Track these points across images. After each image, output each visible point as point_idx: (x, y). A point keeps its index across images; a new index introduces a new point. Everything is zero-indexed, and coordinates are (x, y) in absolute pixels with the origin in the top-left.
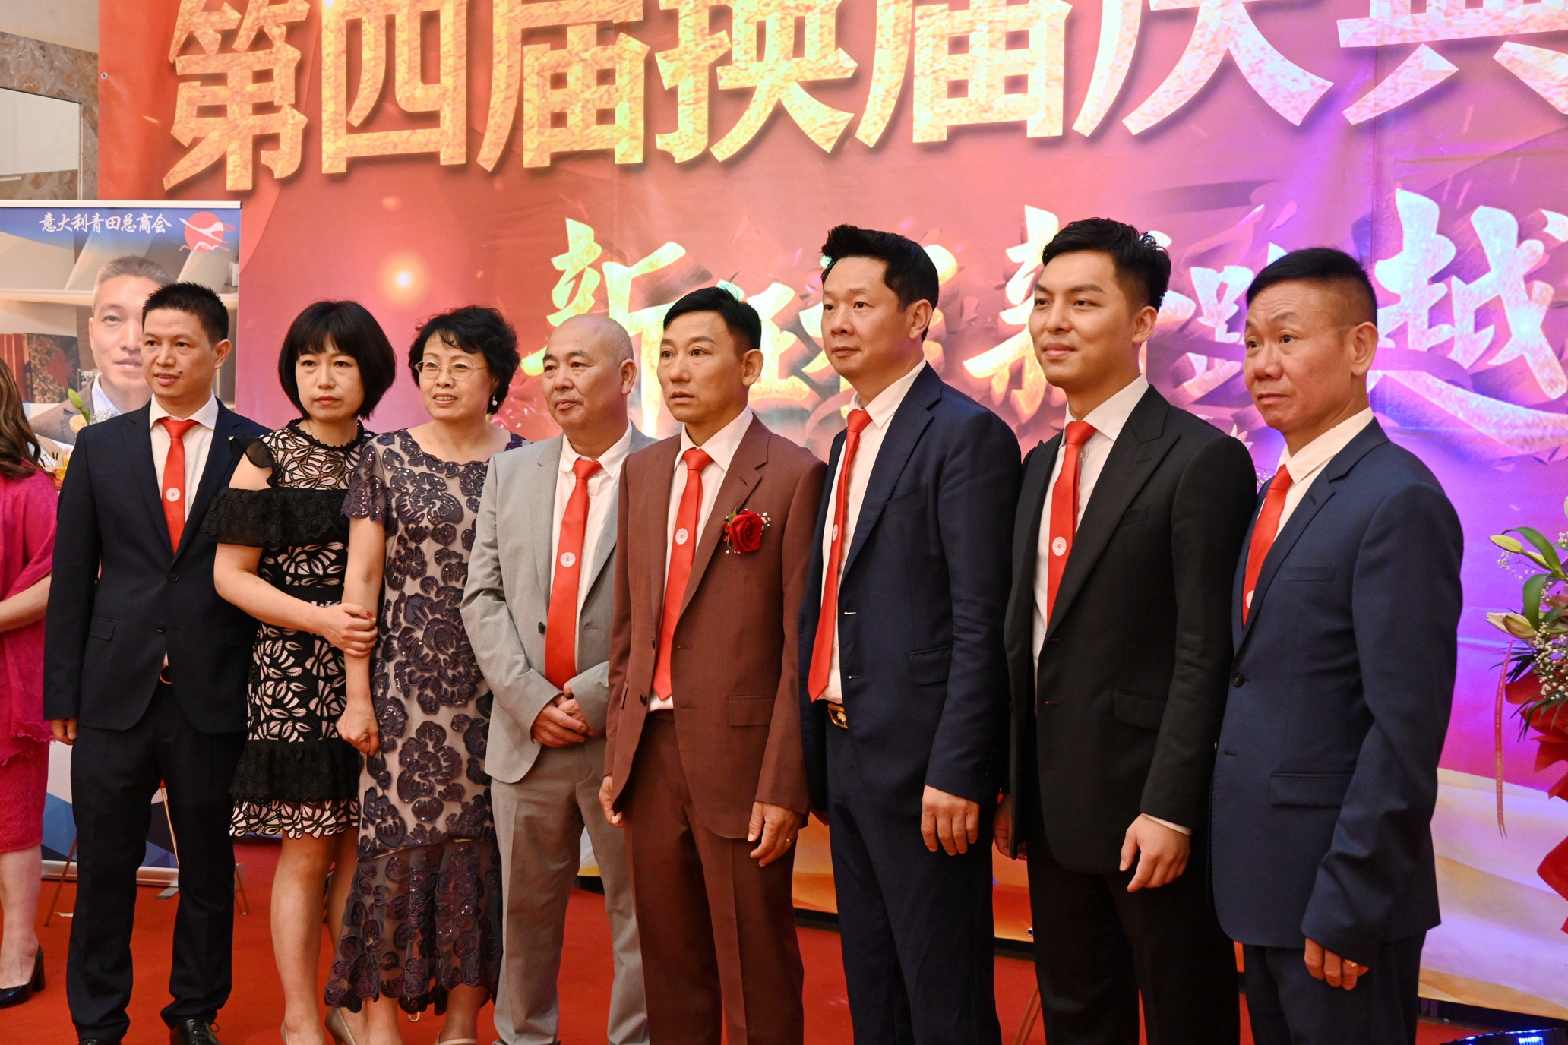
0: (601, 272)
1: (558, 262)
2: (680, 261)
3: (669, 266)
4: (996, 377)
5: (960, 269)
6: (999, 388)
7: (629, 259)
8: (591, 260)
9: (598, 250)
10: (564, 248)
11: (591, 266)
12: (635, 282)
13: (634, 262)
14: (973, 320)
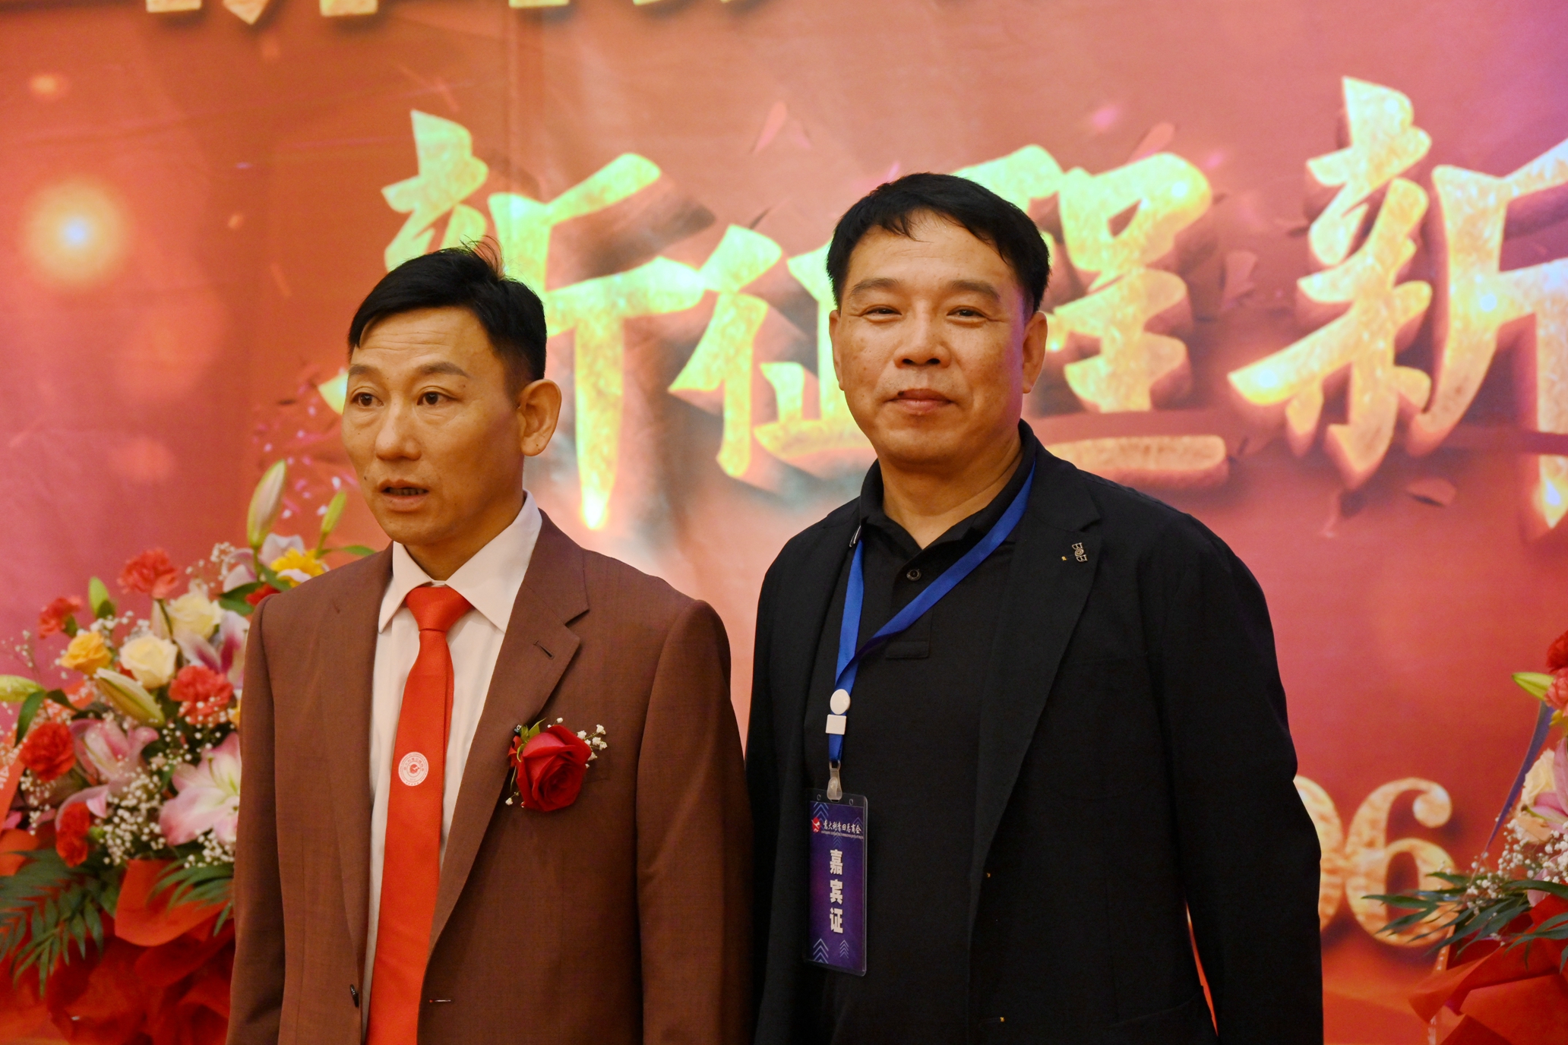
0: (486, 213)
1: (396, 195)
2: (649, 191)
3: (627, 201)
4: (1295, 403)
5: (1218, 199)
6: (1302, 423)
7: (544, 186)
8: (468, 189)
9: (481, 171)
10: (407, 166)
11: (468, 202)
12: (559, 232)
13: (555, 193)
14: (1248, 295)
